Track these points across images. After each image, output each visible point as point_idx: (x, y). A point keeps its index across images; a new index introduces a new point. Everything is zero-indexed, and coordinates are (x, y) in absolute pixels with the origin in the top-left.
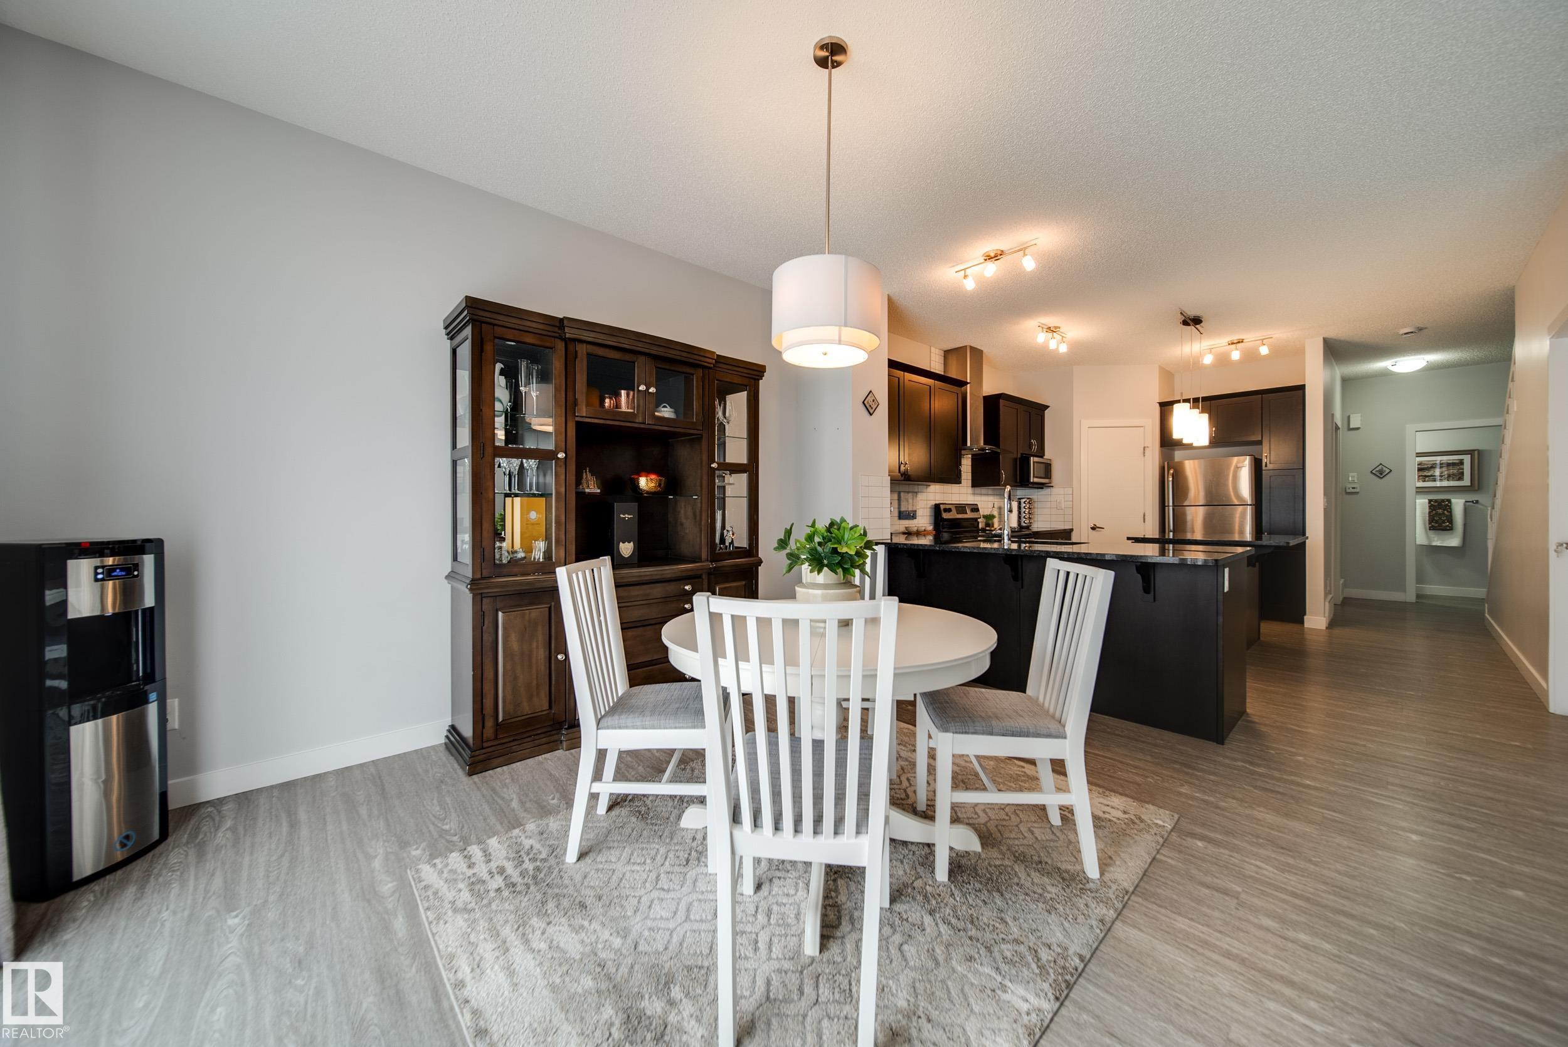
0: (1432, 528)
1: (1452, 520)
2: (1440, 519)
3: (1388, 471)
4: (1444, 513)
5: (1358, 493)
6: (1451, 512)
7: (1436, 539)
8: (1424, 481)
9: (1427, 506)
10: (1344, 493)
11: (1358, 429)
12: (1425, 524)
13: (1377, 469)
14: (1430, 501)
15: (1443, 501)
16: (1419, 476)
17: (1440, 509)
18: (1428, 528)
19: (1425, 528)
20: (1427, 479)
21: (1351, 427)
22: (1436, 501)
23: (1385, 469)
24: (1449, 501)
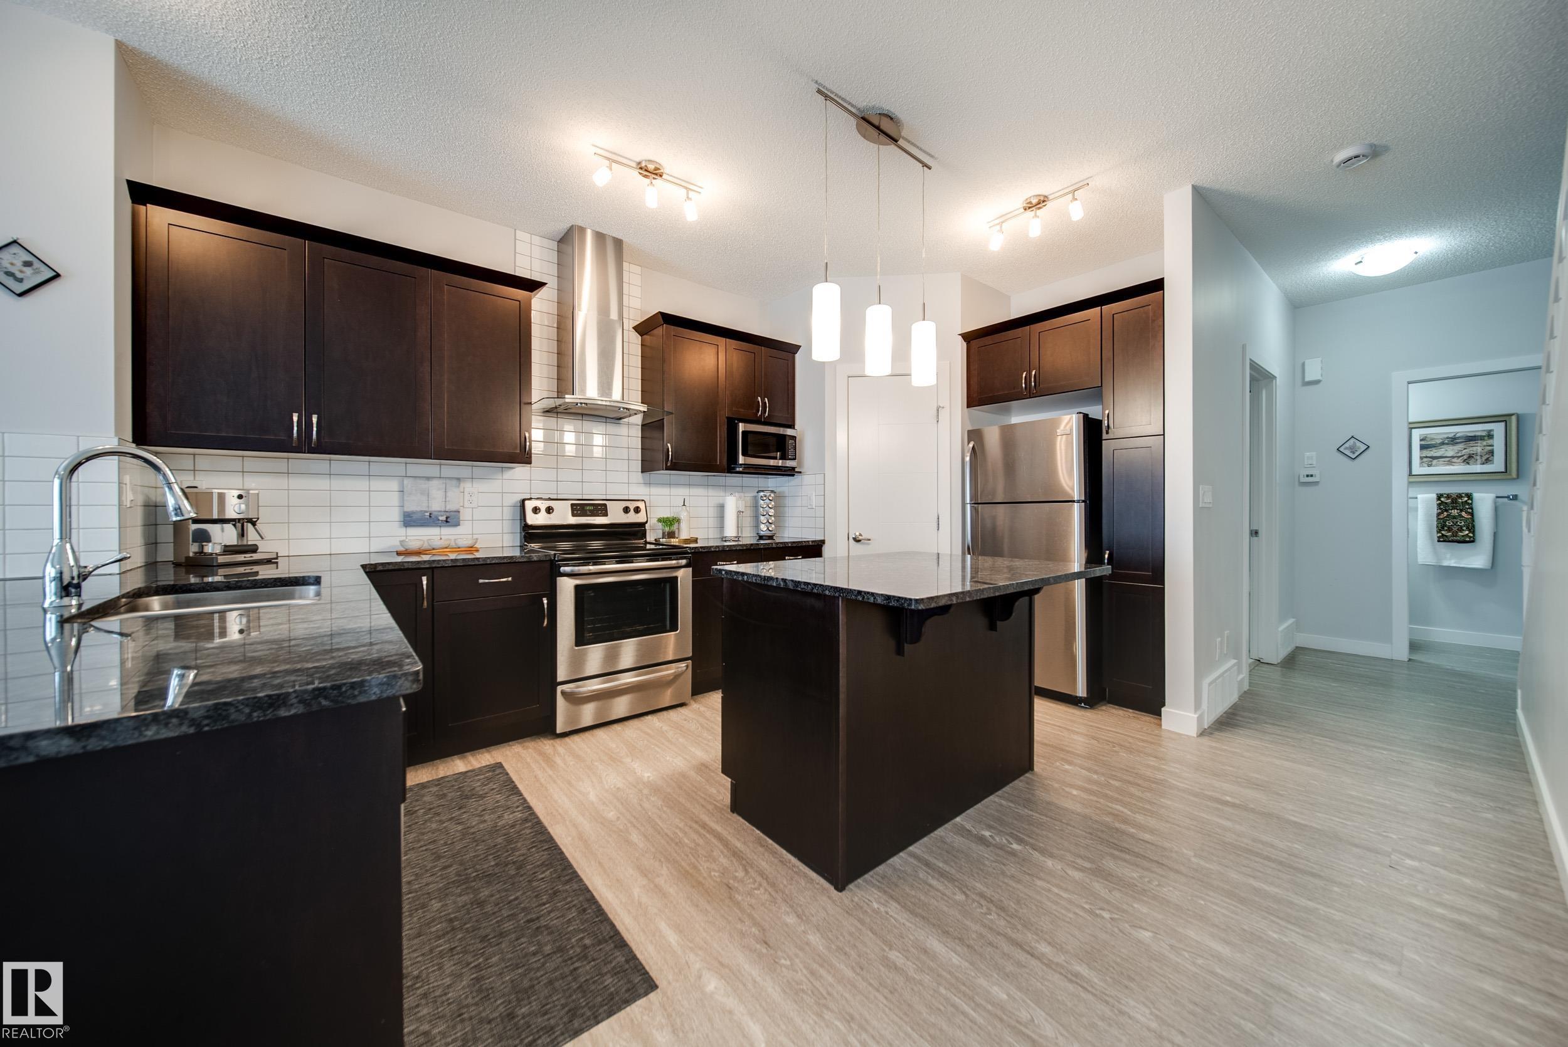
0: (1443, 539)
1: (1473, 526)
2: (1455, 524)
3: (1363, 447)
4: (1461, 516)
5: (1316, 483)
6: (1472, 514)
7: (1448, 556)
8: (1429, 466)
9: (1435, 503)
10: (1297, 483)
11: (1317, 382)
12: (1430, 533)
13: (1347, 445)
14: (1439, 497)
15: (1460, 496)
16: (1421, 458)
17: (1454, 508)
18: (1436, 539)
19: (1432, 539)
20: (1435, 462)
21: (1307, 379)
22: (1448, 496)
23: (1358, 444)
24: (1469, 496)
